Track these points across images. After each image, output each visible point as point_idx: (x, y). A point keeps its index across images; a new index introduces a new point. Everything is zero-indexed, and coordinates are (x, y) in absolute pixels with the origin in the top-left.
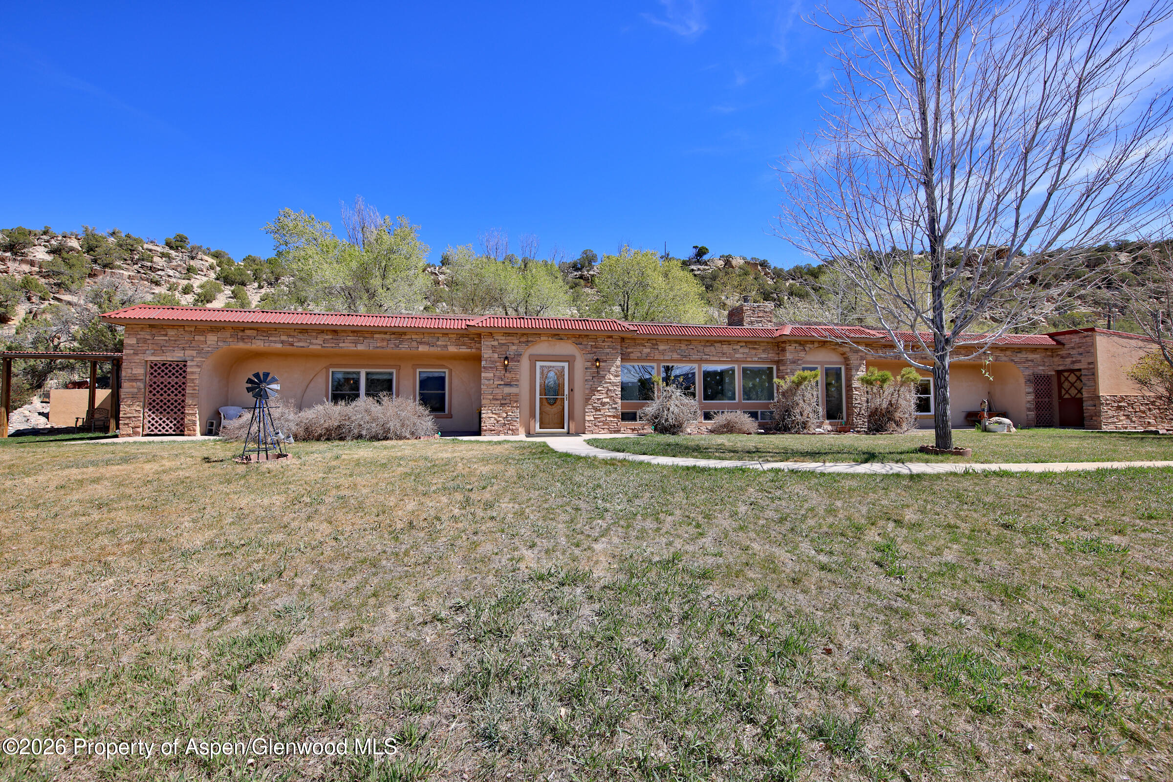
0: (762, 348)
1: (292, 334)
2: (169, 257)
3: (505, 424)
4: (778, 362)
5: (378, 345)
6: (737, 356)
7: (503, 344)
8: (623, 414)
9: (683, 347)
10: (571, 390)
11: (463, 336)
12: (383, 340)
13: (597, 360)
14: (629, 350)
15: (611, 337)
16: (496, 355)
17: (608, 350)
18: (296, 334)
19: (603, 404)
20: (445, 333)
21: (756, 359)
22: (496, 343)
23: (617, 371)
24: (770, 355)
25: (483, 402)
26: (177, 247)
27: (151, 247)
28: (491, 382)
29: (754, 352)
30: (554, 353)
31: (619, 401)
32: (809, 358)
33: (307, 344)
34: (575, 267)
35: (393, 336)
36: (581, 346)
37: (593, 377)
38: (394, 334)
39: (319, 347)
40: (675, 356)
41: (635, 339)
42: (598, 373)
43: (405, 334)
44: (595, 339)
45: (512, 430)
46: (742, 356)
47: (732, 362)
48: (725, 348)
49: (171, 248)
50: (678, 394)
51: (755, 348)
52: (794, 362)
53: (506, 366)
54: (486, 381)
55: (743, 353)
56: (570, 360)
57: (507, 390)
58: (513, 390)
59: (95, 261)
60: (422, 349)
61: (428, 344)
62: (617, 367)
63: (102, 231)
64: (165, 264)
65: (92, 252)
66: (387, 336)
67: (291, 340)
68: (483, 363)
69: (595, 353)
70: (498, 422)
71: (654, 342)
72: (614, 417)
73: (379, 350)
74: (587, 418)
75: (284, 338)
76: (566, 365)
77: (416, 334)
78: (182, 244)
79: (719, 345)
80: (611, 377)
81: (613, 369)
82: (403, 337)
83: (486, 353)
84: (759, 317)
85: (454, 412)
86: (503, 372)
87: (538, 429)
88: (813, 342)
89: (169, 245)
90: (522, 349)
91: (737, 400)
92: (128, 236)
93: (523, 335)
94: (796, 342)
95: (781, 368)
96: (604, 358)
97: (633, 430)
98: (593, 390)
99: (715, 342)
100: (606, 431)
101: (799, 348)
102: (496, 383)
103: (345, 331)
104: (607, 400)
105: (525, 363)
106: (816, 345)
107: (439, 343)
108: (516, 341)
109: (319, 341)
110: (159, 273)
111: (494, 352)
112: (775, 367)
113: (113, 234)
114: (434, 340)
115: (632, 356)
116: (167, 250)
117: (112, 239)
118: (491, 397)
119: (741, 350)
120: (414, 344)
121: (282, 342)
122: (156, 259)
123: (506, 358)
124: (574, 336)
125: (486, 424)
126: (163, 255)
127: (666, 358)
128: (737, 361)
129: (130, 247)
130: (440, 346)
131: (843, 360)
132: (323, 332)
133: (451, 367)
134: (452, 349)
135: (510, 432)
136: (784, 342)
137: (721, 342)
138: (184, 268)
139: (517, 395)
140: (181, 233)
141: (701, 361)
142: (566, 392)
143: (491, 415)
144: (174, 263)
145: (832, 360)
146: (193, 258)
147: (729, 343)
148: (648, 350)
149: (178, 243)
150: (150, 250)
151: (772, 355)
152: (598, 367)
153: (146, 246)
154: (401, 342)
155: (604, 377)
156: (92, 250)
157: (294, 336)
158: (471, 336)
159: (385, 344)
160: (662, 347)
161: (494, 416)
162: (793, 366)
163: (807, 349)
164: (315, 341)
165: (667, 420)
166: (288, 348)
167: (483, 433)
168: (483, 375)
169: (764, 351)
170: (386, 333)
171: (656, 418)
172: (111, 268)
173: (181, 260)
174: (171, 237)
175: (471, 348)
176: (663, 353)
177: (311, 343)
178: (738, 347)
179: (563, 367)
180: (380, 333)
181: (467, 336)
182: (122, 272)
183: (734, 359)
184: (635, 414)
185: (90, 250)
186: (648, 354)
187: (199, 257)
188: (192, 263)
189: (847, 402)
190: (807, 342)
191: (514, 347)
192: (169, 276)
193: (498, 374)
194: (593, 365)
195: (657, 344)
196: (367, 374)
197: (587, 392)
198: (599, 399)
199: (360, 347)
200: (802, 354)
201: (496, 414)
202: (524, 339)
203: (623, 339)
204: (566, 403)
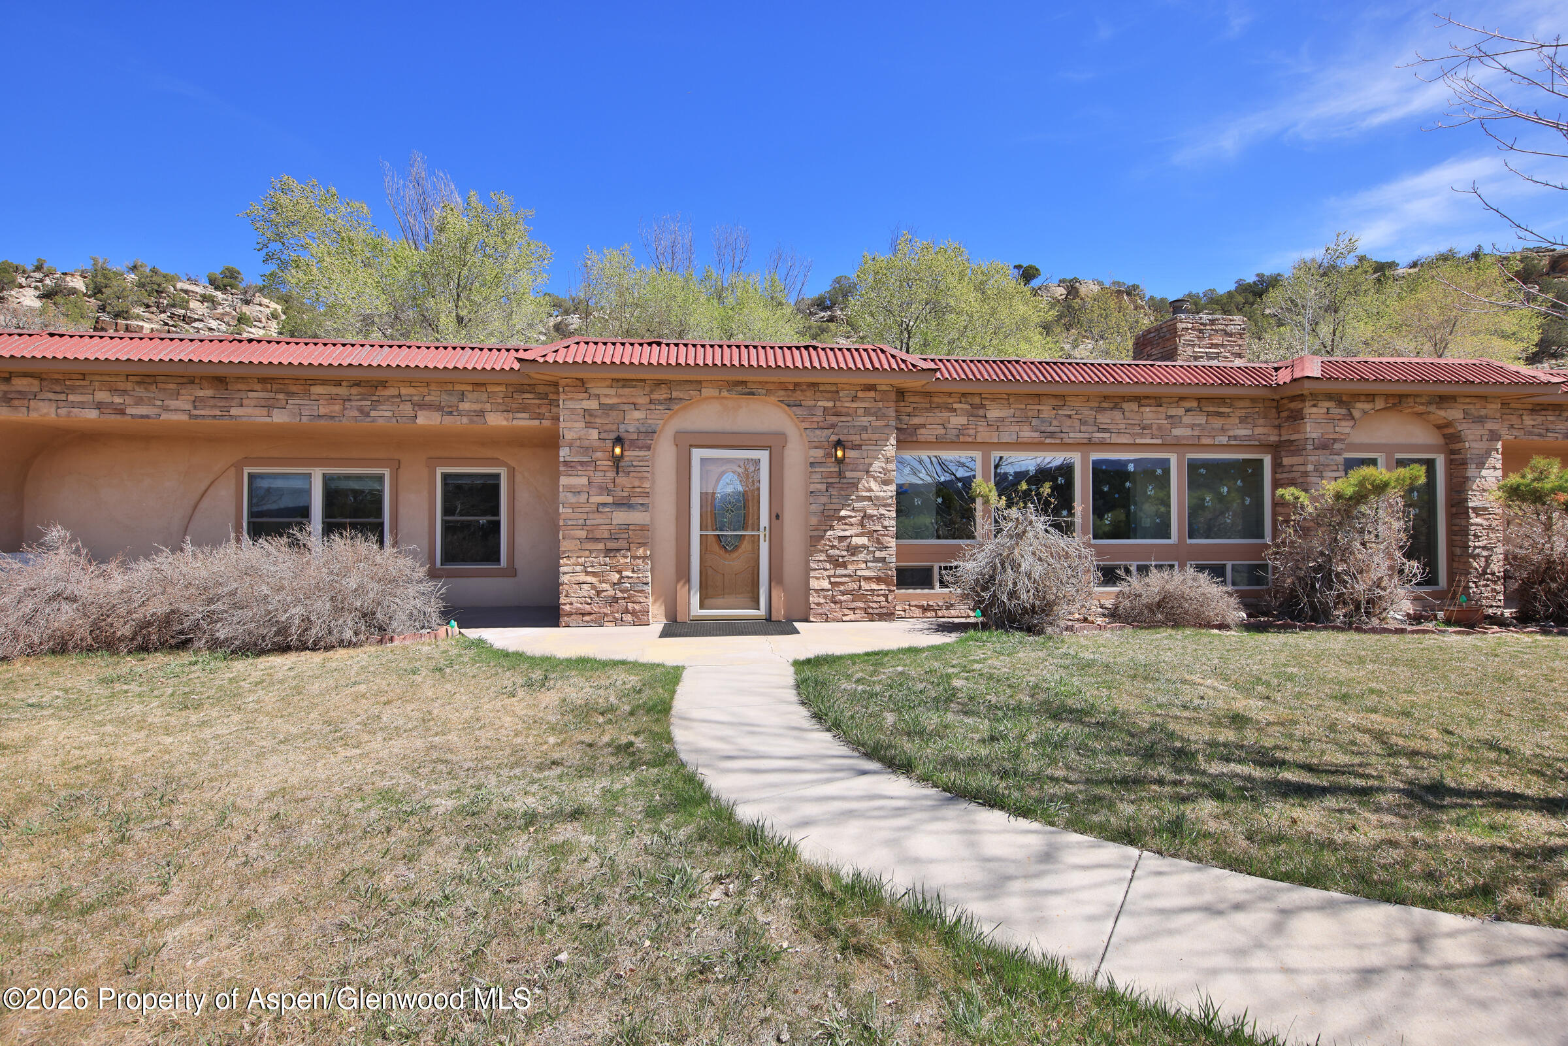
0: (1239, 413)
1: (122, 386)
2: (213, 302)
3: (615, 600)
4: (1277, 449)
5: (322, 411)
6: (1177, 432)
7: (612, 407)
8: (900, 571)
9: (1047, 411)
10: (776, 517)
11: (521, 388)
12: (332, 399)
13: (839, 444)
14: (916, 421)
15: (871, 387)
16: (594, 434)
17: (864, 421)
18: (129, 386)
19: (853, 550)
20: (480, 380)
21: (1224, 440)
22: (593, 405)
23: (886, 471)
24: (1258, 430)
25: (565, 545)
26: (225, 286)
27: (187, 286)
28: (583, 498)
29: (1217, 423)
30: (735, 428)
31: (892, 543)
32: (1360, 436)
33: (156, 411)
34: (821, 304)
35: (354, 390)
36: (798, 411)
37: (829, 485)
38: (357, 384)
39: (184, 417)
40: (1027, 434)
41: (928, 394)
42: (840, 474)
43: (384, 384)
44: (835, 394)
45: (634, 613)
46: (1188, 432)
47: (1164, 446)
48: (1149, 414)
49: (217, 288)
50: (1040, 527)
51: (1220, 414)
52: (1324, 446)
53: (617, 460)
54: (572, 499)
55: (1193, 427)
56: (773, 443)
57: (621, 517)
58: (636, 517)
59: (103, 309)
60: (425, 419)
61: (439, 408)
62: (888, 460)
63: (118, 265)
64: (206, 311)
65: (99, 296)
66: (342, 391)
67: (118, 400)
68: (564, 453)
69: (833, 426)
70: (599, 593)
71: (977, 400)
72: (879, 580)
73: (322, 422)
74: (814, 584)
75: (102, 396)
76: (763, 456)
77: (411, 383)
78: (233, 281)
79: (1134, 406)
80: (874, 485)
81: (877, 466)
82: (381, 392)
83: (571, 428)
84: (1212, 346)
85: (518, 564)
86: (611, 474)
87: (696, 611)
88: (1371, 397)
89: (212, 282)
90: (656, 418)
91: (1174, 538)
92: (154, 271)
93: (659, 383)
94: (1329, 396)
95: (1286, 461)
96: (856, 438)
97: (925, 609)
98: (829, 518)
99: (1124, 399)
100: (860, 614)
101: (1336, 411)
102: (596, 499)
103: (242, 379)
104: (863, 540)
105: (665, 454)
106: (1380, 404)
107: (465, 406)
108: (643, 400)
109: (183, 403)
110: (196, 324)
111: (589, 425)
112: (1267, 460)
113: (134, 268)
114: (454, 399)
115: (924, 434)
116: (210, 291)
117: (131, 277)
118: (583, 534)
119: (1187, 419)
120: (407, 408)
121: (99, 406)
122: (193, 304)
123: (619, 440)
124: (783, 386)
125: (570, 600)
126: (204, 299)
127: (1005, 438)
128: (1177, 445)
129: (156, 287)
130: (468, 413)
131: (1441, 441)
132: (191, 380)
133: (513, 463)
134: (496, 420)
135: (629, 618)
136: (1301, 398)
137: (1138, 399)
138: (233, 317)
139: (643, 528)
140: (230, 266)
141: (1090, 444)
142: (764, 520)
143: (582, 577)
144: (220, 310)
145: (1414, 441)
146: (247, 302)
147: (1158, 401)
148: (963, 420)
149: (226, 281)
150: (186, 292)
151: (1263, 431)
152: (840, 462)
153: (179, 285)
154: (376, 404)
155: (855, 485)
156: (100, 292)
157: (124, 392)
158: (541, 389)
159: (337, 408)
160: (994, 413)
161: (590, 579)
162: (1322, 457)
163: (1356, 414)
164: (173, 404)
165: (1013, 595)
166: (112, 419)
167: (564, 620)
168: (564, 481)
169: (1243, 420)
170: (338, 383)
171: (985, 589)
172: (125, 319)
173: (230, 306)
174: (217, 272)
175: (540, 417)
176: (997, 426)
177: (167, 409)
178: (1181, 412)
179: (757, 462)
180: (324, 382)
181: (530, 388)
182: (141, 323)
183: (1169, 440)
184: (929, 570)
185: (97, 291)
186: (962, 430)
187: (257, 300)
188: (245, 309)
189: (1451, 544)
190: (1356, 397)
191: (638, 415)
192: (211, 329)
193: (598, 478)
194: (828, 455)
195: (983, 406)
196: (326, 479)
197: (814, 520)
198: (842, 539)
199: (280, 417)
200: (1345, 427)
201: (594, 574)
202: (660, 395)
203: (901, 394)
204: (764, 548)
